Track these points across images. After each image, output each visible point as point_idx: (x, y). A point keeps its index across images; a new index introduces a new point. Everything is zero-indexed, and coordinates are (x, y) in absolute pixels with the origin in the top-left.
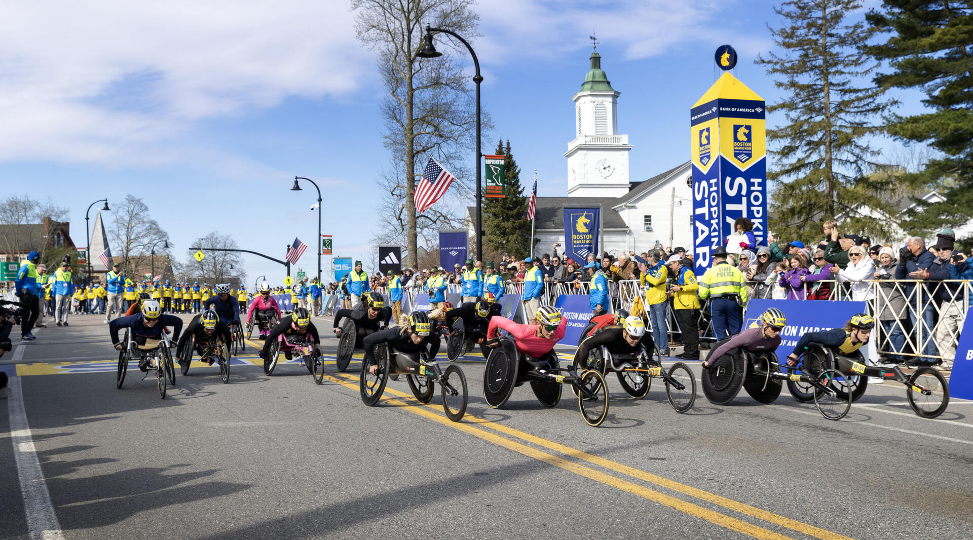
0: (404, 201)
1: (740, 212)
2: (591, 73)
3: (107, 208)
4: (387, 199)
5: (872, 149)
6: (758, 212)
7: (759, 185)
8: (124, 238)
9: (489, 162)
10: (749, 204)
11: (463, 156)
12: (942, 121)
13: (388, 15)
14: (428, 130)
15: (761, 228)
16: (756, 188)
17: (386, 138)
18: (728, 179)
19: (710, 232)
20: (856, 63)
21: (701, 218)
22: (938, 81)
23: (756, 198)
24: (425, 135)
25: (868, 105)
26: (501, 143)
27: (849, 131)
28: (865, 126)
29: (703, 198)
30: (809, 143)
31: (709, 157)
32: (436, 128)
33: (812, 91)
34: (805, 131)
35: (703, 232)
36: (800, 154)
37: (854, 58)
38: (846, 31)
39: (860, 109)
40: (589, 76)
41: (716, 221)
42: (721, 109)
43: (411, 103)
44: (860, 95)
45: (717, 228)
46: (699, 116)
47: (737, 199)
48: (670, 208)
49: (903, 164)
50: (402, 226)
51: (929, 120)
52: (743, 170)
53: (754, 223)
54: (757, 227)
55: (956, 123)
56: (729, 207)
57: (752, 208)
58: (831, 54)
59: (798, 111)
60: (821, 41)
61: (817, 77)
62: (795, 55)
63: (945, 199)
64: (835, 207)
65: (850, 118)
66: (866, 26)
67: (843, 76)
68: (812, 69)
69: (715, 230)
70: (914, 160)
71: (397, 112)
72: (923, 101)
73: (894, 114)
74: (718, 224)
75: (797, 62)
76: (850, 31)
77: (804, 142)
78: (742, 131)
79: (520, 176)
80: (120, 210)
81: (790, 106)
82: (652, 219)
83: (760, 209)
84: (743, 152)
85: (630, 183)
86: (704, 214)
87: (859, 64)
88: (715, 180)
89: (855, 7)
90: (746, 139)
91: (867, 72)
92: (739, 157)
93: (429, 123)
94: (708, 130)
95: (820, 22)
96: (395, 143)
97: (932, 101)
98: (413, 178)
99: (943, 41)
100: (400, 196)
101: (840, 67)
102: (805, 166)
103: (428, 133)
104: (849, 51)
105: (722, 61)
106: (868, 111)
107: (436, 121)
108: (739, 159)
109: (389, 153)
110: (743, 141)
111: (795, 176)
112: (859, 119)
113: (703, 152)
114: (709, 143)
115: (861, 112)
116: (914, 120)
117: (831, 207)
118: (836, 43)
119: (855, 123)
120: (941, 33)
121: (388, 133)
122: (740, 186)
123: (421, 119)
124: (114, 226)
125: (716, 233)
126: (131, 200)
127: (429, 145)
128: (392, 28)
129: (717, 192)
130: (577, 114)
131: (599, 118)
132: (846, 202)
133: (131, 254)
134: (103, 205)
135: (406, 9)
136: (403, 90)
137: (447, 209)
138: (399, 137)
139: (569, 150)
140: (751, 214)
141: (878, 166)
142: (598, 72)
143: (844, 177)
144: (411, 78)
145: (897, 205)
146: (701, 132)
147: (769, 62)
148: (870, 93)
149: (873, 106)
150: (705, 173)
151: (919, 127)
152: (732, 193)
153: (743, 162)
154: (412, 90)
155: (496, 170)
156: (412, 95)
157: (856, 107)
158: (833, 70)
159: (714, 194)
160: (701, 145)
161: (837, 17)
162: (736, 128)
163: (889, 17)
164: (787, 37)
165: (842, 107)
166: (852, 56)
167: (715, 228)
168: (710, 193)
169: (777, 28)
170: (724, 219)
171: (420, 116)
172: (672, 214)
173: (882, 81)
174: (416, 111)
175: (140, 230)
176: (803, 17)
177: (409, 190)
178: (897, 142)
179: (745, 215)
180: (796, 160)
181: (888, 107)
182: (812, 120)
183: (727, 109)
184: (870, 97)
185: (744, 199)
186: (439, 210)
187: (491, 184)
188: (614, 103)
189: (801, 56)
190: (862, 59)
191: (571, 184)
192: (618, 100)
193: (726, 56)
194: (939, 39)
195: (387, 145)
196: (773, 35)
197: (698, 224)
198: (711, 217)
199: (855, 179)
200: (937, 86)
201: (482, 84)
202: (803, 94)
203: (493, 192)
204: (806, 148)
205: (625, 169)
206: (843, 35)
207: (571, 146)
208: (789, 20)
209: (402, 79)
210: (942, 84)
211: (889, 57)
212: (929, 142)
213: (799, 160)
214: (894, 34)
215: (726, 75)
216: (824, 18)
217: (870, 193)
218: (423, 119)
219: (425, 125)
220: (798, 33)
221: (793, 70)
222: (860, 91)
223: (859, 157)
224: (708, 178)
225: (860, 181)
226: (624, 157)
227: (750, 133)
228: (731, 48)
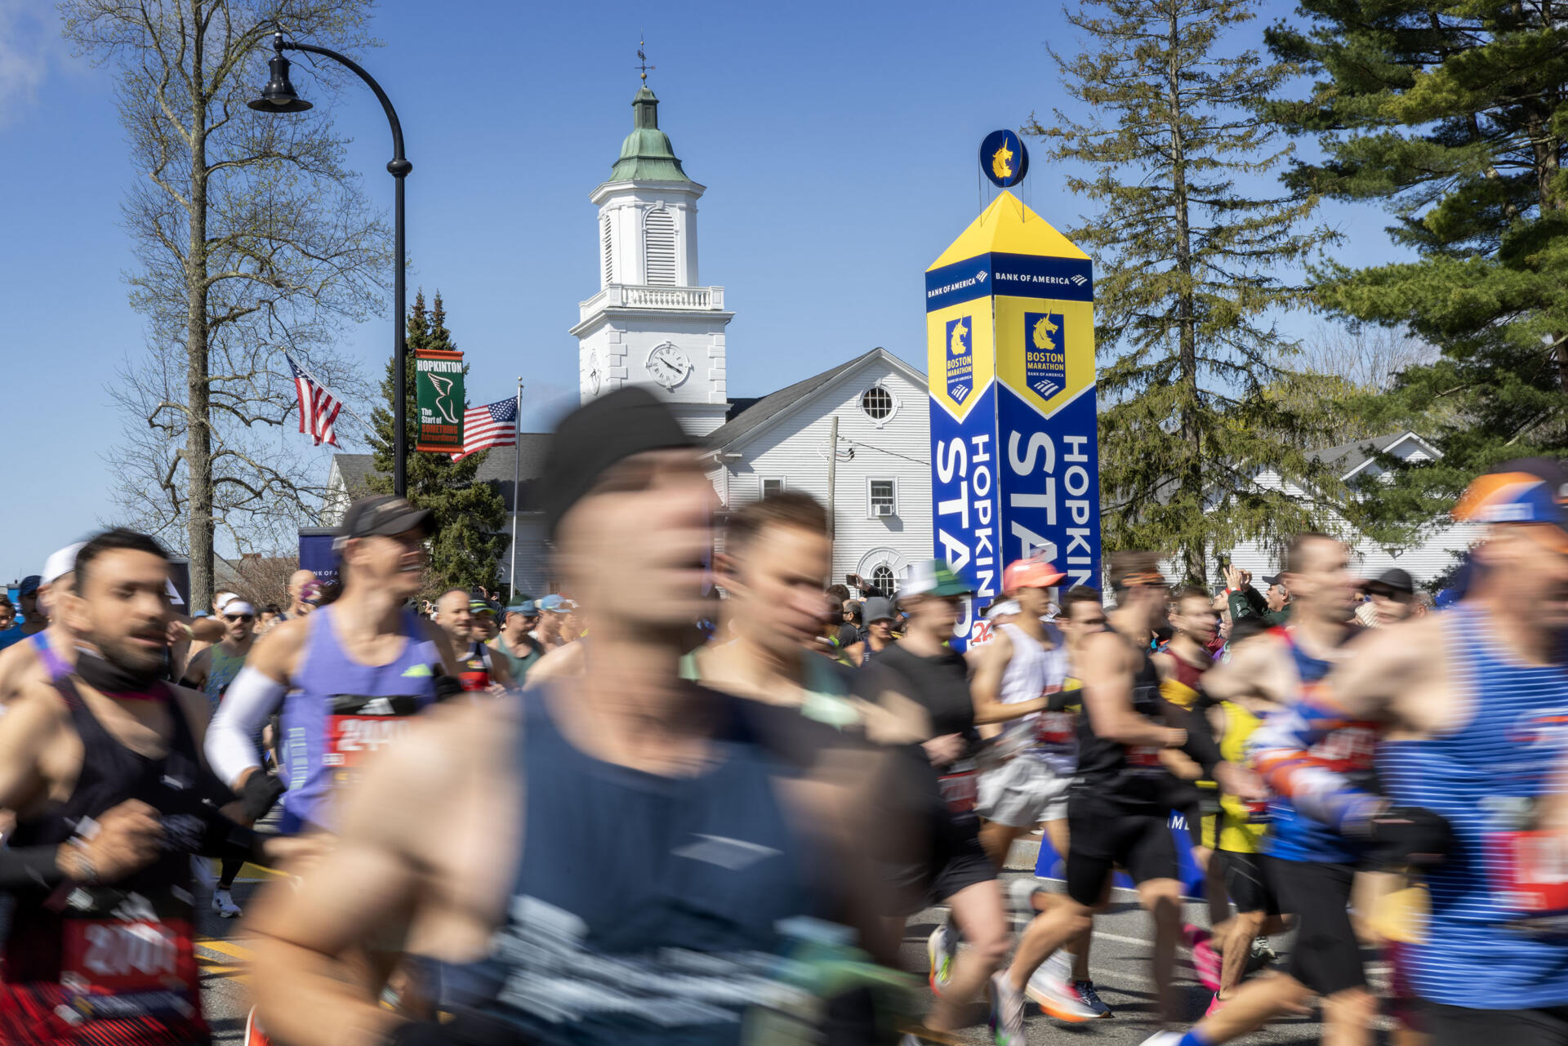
0: (183, 443)
1: (1042, 512)
2: (635, 137)
4: (139, 436)
5: (1282, 339)
6: (1081, 512)
7: (1083, 449)
9: (425, 366)
10: (1062, 495)
11: (330, 332)
12: (1434, 283)
14: (244, 269)
15: (1088, 548)
16: (1076, 457)
17: (136, 283)
18: (1015, 437)
19: (973, 557)
20: (1244, 142)
21: (949, 523)
22: (1421, 188)
23: (1077, 480)
24: (236, 282)
25: (1272, 237)
26: (422, 300)
27: (1233, 296)
28: (1266, 285)
29: (957, 479)
30: (1146, 322)
31: (969, 384)
32: (264, 263)
33: (1146, 197)
34: (1137, 294)
35: (956, 556)
36: (1123, 346)
37: (1241, 131)
38: (1222, 69)
39: (1257, 248)
40: (630, 144)
41: (989, 531)
42: (998, 276)
43: (202, 203)
44: (1256, 215)
45: (990, 548)
46: (947, 289)
47: (1034, 483)
49: (1341, 368)
50: (176, 503)
51: (1405, 278)
52: (1047, 416)
53: (1071, 538)
54: (1079, 547)
55: (1465, 286)
56: (1019, 500)
57: (1068, 503)
58: (1189, 121)
59: (1118, 246)
60: (1167, 90)
61: (1158, 172)
62: (1109, 121)
63: (1440, 454)
64: (1202, 470)
65: (1233, 267)
66: (1268, 60)
67: (1217, 170)
68: (1147, 153)
69: (985, 553)
70: (1364, 356)
71: (165, 221)
72: (1390, 232)
73: (1330, 260)
74: (992, 539)
75: (1116, 136)
76: (1231, 70)
77: (1134, 319)
78: (1043, 327)
83: (1085, 504)
84: (1047, 375)
85: (729, 401)
86: (958, 516)
87: (1251, 146)
88: (985, 438)
89: (1241, 17)
90: (1051, 346)
91: (1267, 164)
92: (1038, 385)
93: (248, 252)
94: (967, 322)
95: (1165, 46)
96: (157, 296)
97: (1416, 232)
98: (206, 385)
99: (1433, 103)
100: (171, 428)
101: (1210, 151)
102: (1135, 373)
103: (245, 277)
105: (995, 165)
106: (1273, 253)
107: (265, 248)
108: (1038, 392)
109: (143, 321)
110: (1045, 351)
111: (1116, 396)
112: (1253, 269)
113: (956, 372)
114: (968, 352)
115: (1259, 254)
116: (1378, 278)
117: (1195, 469)
118: (1200, 95)
119: (1245, 279)
120: (1429, 87)
121: (141, 272)
122: (1041, 452)
123: (227, 241)
125: (989, 561)
127: (246, 305)
128: (154, 17)
129: (989, 465)
130: (603, 235)
131: (653, 244)
132: (1228, 459)
136: (182, 169)
137: (290, 463)
138: (169, 284)
139: (583, 320)
140: (1064, 515)
141: (1294, 380)
142: (652, 135)
143: (1222, 400)
144: (202, 141)
145: (1339, 466)
146: (951, 326)
147: (1055, 133)
148: (1276, 212)
149: (1283, 241)
150: (960, 420)
151: (1385, 295)
152: (1024, 469)
153: (1047, 398)
154: (204, 168)
155: (443, 385)
156: (204, 180)
157: (1246, 242)
158: (1194, 155)
159: (982, 469)
160: (950, 356)
161: (1202, 38)
162: (1032, 319)
163: (1316, 41)
164: (1093, 77)
165: (1216, 238)
166: (1236, 126)
167: (985, 547)
168: (972, 467)
169: (1070, 57)
170: (1007, 528)
171: (226, 234)
172: (832, 480)
173: (1303, 180)
174: (216, 225)
176: (1131, 32)
177: (195, 413)
178: (1335, 321)
180: (1116, 359)
181: (1317, 245)
182: (1150, 270)
183: (1009, 277)
184: (1277, 221)
185: (1051, 483)
186: (272, 465)
187: (430, 421)
188: (691, 212)
189: (1122, 122)
190: (1259, 134)
192: (699, 202)
193: (1003, 154)
194: (1425, 100)
195: (137, 303)
196: (1063, 71)
197: (945, 537)
198: (975, 523)
199: (1247, 407)
201: (409, 179)
202: (1130, 210)
203: (434, 438)
204: (1136, 333)
205: (718, 369)
206: (1215, 76)
207: (588, 311)
208: (1096, 37)
209: (179, 141)
210: (1432, 196)
211: (1316, 128)
212: (1403, 328)
213: (1123, 361)
214: (1326, 77)
215: (1006, 197)
216: (1174, 38)
217: (1280, 438)
218: (233, 243)
219: (237, 256)
220: (1116, 71)
221: (1108, 152)
222: (1255, 205)
223: (1255, 358)
224: (966, 431)
225: (1257, 410)
226: (713, 343)
227: (1060, 332)
228: (1010, 134)
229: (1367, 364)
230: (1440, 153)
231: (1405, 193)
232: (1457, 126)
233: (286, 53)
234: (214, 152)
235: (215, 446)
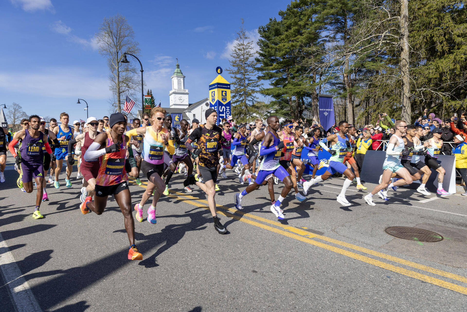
3: (5, 107)
5: (256, 97)
7: (229, 108)
8: (13, 118)
9: (146, 97)
10: (226, 114)
11: (137, 94)
12: (275, 91)
13: (110, 46)
14: (124, 85)
17: (110, 87)
18: (220, 107)
20: (252, 72)
22: (274, 79)
23: (228, 113)
24: (123, 87)
25: (255, 84)
26: (148, 90)
27: (251, 92)
28: (255, 90)
30: (240, 95)
31: (214, 100)
32: (127, 85)
33: (241, 80)
34: (239, 91)
36: (237, 98)
37: (252, 71)
38: (250, 63)
39: (253, 86)
40: (176, 71)
42: (218, 86)
43: (119, 76)
44: (253, 81)
46: (212, 87)
47: (223, 113)
48: (201, 112)
49: (264, 101)
51: (271, 90)
52: (224, 104)
55: (278, 91)
56: (221, 115)
58: (246, 69)
60: (243, 65)
61: (242, 76)
62: (236, 69)
63: (275, 112)
65: (251, 88)
66: (255, 62)
67: (249, 76)
68: (240, 73)
71: (114, 79)
72: (269, 84)
73: (262, 87)
75: (236, 71)
77: (238, 94)
78: (224, 92)
79: (155, 101)
80: (11, 108)
81: (235, 84)
82: (196, 115)
84: (224, 99)
85: (189, 104)
88: (216, 107)
89: (252, 56)
90: (225, 95)
91: (255, 75)
93: (125, 83)
94: (214, 92)
95: (243, 60)
96: (113, 89)
97: (272, 84)
98: (120, 101)
99: (275, 68)
100: (115, 106)
101: (248, 73)
102: (239, 101)
104: (250, 69)
106: (255, 86)
107: (127, 83)
109: (111, 92)
112: (253, 88)
113: (213, 98)
114: (214, 96)
116: (268, 90)
117: (246, 113)
118: (247, 66)
120: (275, 66)
121: (111, 85)
122: (224, 109)
124: (8, 113)
126: (15, 104)
127: (125, 90)
128: (111, 51)
130: (172, 82)
131: (179, 83)
132: (250, 112)
133: (15, 123)
134: (4, 106)
135: (116, 45)
136: (116, 72)
138: (115, 87)
141: (258, 102)
142: (179, 70)
143: (249, 105)
145: (263, 113)
146: (212, 92)
149: (257, 85)
150: (213, 104)
151: (269, 92)
152: (221, 111)
153: (224, 102)
155: (148, 100)
156: (119, 73)
158: (246, 74)
160: (212, 96)
161: (247, 59)
162: (222, 92)
163: (261, 60)
164: (234, 63)
165: (248, 85)
170: (219, 118)
171: (122, 81)
172: (201, 114)
173: (259, 78)
174: (120, 79)
175: (19, 115)
176: (238, 58)
177: (119, 104)
179: (225, 117)
181: (261, 85)
182: (241, 88)
183: (220, 86)
184: (256, 82)
185: (225, 113)
187: (147, 104)
188: (184, 80)
190: (254, 71)
191: (171, 104)
193: (219, 70)
195: (110, 89)
199: (252, 106)
200: (273, 80)
201: (143, 72)
202: (238, 81)
203: (148, 107)
205: (187, 100)
207: (171, 92)
208: (234, 58)
209: (115, 68)
210: (275, 80)
211: (261, 71)
212: (271, 96)
213: (237, 99)
214: (262, 65)
215: (219, 75)
216: (244, 58)
217: (256, 109)
218: (123, 82)
219: (123, 84)
220: (237, 62)
221: (235, 73)
222: (253, 80)
223: (253, 99)
224: (214, 106)
225: (253, 106)
226: (187, 96)
227: (226, 93)
228: (220, 67)
229: (267, 101)
230: (276, 74)
231: (272, 79)
232: (278, 71)
233: (126, 55)
234: (120, 70)
235: (121, 109)
